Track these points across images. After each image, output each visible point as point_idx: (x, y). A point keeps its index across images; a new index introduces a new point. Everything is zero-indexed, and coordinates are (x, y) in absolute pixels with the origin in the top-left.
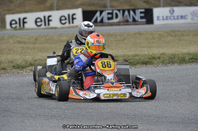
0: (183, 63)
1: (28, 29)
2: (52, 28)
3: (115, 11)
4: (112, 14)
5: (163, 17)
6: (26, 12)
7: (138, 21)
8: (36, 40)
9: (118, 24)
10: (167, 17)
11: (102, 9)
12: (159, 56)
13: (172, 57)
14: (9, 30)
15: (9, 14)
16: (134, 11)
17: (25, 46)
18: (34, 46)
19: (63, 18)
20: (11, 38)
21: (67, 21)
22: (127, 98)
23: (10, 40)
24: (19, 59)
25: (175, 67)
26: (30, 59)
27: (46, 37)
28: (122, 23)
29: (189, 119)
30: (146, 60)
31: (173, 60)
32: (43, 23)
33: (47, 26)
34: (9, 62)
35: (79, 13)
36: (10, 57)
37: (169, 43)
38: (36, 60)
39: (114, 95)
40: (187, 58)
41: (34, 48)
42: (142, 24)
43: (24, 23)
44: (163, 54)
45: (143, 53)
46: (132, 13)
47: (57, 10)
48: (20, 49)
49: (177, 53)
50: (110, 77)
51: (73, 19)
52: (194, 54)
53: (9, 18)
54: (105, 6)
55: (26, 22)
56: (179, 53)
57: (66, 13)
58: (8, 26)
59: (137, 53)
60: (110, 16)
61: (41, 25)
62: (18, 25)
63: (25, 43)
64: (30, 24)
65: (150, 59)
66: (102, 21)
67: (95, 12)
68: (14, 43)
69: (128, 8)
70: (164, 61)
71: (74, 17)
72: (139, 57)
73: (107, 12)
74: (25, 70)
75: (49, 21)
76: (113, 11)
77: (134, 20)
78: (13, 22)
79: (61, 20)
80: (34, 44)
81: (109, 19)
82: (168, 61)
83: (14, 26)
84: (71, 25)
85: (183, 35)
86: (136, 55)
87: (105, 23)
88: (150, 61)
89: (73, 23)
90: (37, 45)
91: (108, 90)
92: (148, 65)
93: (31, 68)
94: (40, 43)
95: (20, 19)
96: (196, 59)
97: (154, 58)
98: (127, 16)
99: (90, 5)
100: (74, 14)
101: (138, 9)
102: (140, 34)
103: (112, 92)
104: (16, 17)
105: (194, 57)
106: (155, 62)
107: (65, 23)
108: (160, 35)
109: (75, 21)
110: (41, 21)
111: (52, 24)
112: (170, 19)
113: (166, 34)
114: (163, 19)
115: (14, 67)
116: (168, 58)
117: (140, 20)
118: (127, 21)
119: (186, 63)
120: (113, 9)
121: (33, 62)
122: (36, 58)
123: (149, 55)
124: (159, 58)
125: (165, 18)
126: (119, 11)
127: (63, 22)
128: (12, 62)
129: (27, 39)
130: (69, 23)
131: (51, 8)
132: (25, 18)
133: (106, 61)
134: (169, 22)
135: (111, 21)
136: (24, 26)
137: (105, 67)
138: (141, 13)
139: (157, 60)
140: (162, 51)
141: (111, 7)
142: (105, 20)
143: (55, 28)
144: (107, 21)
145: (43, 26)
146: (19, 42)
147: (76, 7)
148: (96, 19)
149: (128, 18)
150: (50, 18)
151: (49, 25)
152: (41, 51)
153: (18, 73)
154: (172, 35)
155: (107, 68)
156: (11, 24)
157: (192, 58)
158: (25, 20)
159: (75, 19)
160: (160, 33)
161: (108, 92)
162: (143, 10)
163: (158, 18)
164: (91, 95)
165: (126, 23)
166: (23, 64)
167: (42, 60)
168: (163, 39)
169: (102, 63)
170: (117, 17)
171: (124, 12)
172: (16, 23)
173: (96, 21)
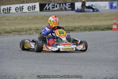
0: (91, 31)
1: (12, 13)
2: (24, 13)
3: (56, 4)
4: (54, 5)
5: (80, 7)
6: (11, 4)
7: (67, 9)
8: (16, 18)
9: (57, 10)
11: (49, 3)
12: (78, 27)
13: (85, 27)
15: (2, 5)
17: (11, 21)
19: (29, 7)
20: (4, 17)
21: (31, 9)
22: (74, 50)
23: (3, 19)
24: (8, 28)
25: (87, 33)
26: (13, 28)
27: (21, 17)
28: (59, 10)
29: (95, 59)
30: (72, 29)
31: (85, 29)
32: (19, 10)
33: (21, 12)
34: (3, 30)
35: (37, 5)
36: (3, 27)
37: (83, 20)
38: (16, 29)
39: (68, 49)
40: (93, 28)
44: (81, 26)
45: (71, 25)
46: (64, 5)
47: (27, 3)
48: (8, 23)
49: (88, 25)
50: (64, 39)
51: (35, 8)
52: (96, 26)
53: (2, 7)
54: (50, 2)
56: (89, 25)
57: (31, 5)
58: (2, 12)
59: (67, 25)
60: (53, 6)
61: (18, 11)
62: (7, 11)
63: (10, 20)
64: (13, 11)
65: (74, 28)
66: (49, 9)
67: (46, 4)
68: (5, 20)
69: (62, 2)
70: (81, 29)
71: (35, 7)
72: (69, 28)
73: (52, 4)
74: (11, 34)
75: (22, 9)
76: (55, 4)
77: (65, 9)
78: (4, 10)
79: (28, 8)
80: (15, 20)
81: (53, 8)
82: (83, 30)
84: (34, 11)
85: (90, 16)
86: (67, 27)
87: (51, 10)
88: (74, 29)
89: (34, 10)
91: (64, 46)
92: (73, 32)
93: (14, 33)
94: (18, 20)
95: (7, 8)
96: (97, 29)
97: (76, 28)
100: (35, 6)
101: (67, 3)
102: (69, 16)
103: (66, 47)
105: (96, 28)
106: (77, 30)
107: (31, 10)
108: (79, 16)
109: (35, 9)
111: (24, 11)
113: (81, 16)
115: (5, 32)
116: (83, 28)
117: (68, 9)
118: (62, 9)
119: (92, 31)
120: (55, 3)
121: (15, 30)
122: (16, 28)
123: (74, 26)
124: (79, 28)
126: (58, 4)
127: (29, 9)
129: (12, 18)
130: (33, 10)
131: (23, 3)
133: (61, 31)
135: (54, 9)
136: (9, 11)
137: (61, 34)
138: (69, 5)
139: (78, 29)
140: (80, 24)
141: (54, 2)
142: (51, 9)
143: (25, 13)
144: (52, 9)
145: (19, 12)
146: (7, 20)
147: (36, 2)
148: (46, 8)
149: (62, 7)
150: (23, 8)
151: (22, 11)
152: (19, 24)
153: (7, 36)
154: (85, 17)
155: (62, 34)
156: (3, 11)
157: (95, 28)
158: (10, 9)
160: (79, 15)
161: (64, 47)
162: (70, 4)
164: (55, 49)
166: (10, 31)
167: (20, 29)
168: (80, 18)
169: (59, 31)
170: (57, 7)
171: (60, 4)
172: (6, 10)
173: (46, 9)
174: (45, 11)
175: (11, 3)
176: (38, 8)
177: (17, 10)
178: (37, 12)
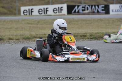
1: (34, 16)
2: (48, 15)
3: (87, 6)
4: (85, 7)
5: (115, 10)
6: (33, 5)
8: (38, 22)
9: (88, 14)
10: (118, 10)
11: (79, 5)
14: (22, 16)
15: (23, 6)
16: (98, 6)
18: (37, 26)
19: (55, 9)
21: (58, 11)
23: (23, 22)
27: (44, 20)
28: (90, 13)
32: (43, 12)
33: (45, 14)
35: (65, 7)
36: (22, 32)
41: (37, 27)
42: (103, 14)
43: (32, 12)
46: (97, 7)
47: (52, 4)
48: (28, 28)
51: (61, 10)
53: (23, 9)
54: (81, 3)
55: (33, 12)
57: (57, 6)
58: (22, 14)
60: (83, 9)
61: (42, 13)
63: (32, 24)
64: (35, 13)
66: (78, 12)
67: (75, 6)
68: (25, 24)
73: (82, 6)
75: (47, 11)
76: (85, 6)
77: (98, 11)
78: (25, 11)
79: (54, 11)
80: (37, 24)
81: (83, 10)
83: (25, 14)
84: (60, 14)
87: (81, 13)
89: (61, 12)
90: (39, 26)
94: (41, 24)
95: (29, 10)
98: (93, 9)
99: (72, 2)
104: (27, 8)
107: (56, 13)
109: (62, 11)
110: (42, 11)
111: (49, 13)
112: (120, 11)
114: (116, 11)
117: (101, 12)
118: (94, 12)
120: (86, 4)
125: (117, 11)
126: (89, 6)
127: (55, 12)
128: (23, 36)
129: (33, 21)
130: (59, 12)
131: (48, 3)
132: (32, 9)
134: (119, 13)
135: (84, 12)
136: (31, 14)
138: (102, 7)
141: (84, 3)
142: (81, 11)
145: (43, 14)
146: (28, 23)
149: (95, 10)
150: (47, 9)
151: (46, 13)
152: (41, 29)
156: (24, 12)
159: (62, 10)
163: (112, 10)
165: (93, 13)
170: (88, 9)
171: (92, 6)
172: (27, 12)
173: (75, 12)
174: (73, 14)
175: (34, 3)
176: (65, 11)
177: (40, 13)
178: (64, 15)
